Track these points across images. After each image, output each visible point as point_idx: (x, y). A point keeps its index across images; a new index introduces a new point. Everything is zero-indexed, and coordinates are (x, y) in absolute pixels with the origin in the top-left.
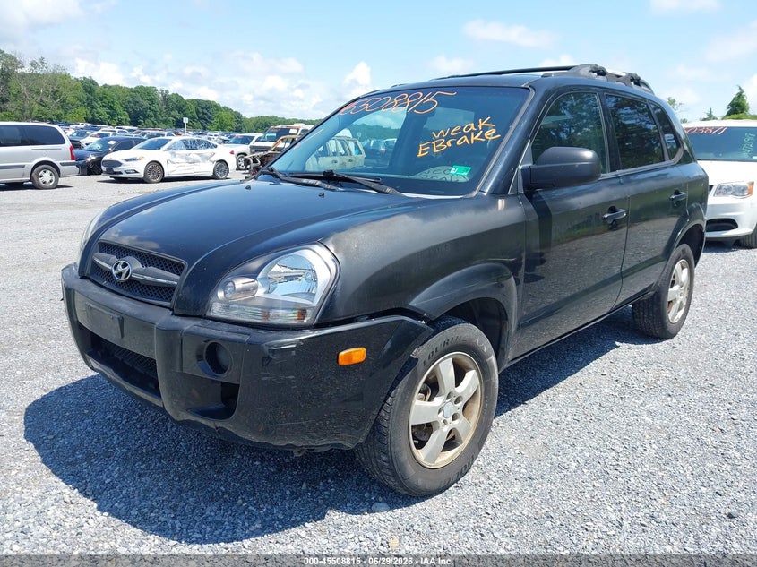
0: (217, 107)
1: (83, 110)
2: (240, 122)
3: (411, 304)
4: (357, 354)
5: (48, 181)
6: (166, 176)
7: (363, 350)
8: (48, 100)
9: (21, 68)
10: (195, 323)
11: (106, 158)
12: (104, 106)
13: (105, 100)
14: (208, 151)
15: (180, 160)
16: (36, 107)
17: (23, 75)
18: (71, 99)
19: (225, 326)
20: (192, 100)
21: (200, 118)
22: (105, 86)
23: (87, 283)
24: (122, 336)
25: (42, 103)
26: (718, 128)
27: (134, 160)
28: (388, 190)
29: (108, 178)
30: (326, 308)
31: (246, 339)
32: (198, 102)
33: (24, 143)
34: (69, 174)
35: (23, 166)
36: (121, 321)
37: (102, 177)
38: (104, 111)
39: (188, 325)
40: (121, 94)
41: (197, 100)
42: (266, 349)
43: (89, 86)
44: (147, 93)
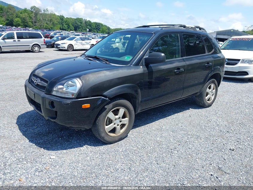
0: (102, 25)
1: (59, 26)
2: (109, 30)
3: (104, 94)
4: (88, 106)
5: (37, 50)
6: (74, 49)
7: (89, 105)
8: (49, 23)
9: (41, 12)
10: (49, 96)
11: (56, 43)
12: (66, 25)
13: (66, 23)
14: (89, 41)
15: (79, 44)
16: (45, 25)
17: (41, 14)
18: (56, 22)
19: (55, 97)
20: (94, 22)
21: (96, 29)
22: (67, 18)
23: (30, 84)
24: (35, 98)
25: (47, 23)
26: (249, 38)
27: (64, 43)
28: (107, 63)
29: (57, 49)
30: (78, 94)
31: (59, 100)
32: (96, 23)
33: (30, 38)
34: (43, 48)
35: (29, 45)
36: (34, 94)
37: (54, 49)
38: (66, 26)
39: (47, 96)
40: (71, 20)
41: (96, 22)
42: (63, 103)
43: (62, 18)
44: (80, 20)
